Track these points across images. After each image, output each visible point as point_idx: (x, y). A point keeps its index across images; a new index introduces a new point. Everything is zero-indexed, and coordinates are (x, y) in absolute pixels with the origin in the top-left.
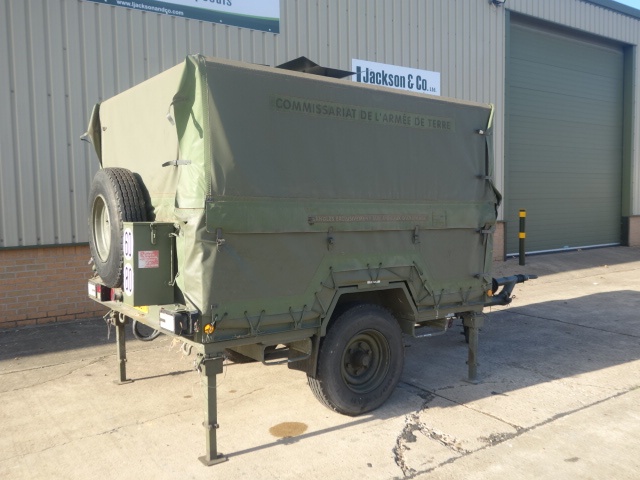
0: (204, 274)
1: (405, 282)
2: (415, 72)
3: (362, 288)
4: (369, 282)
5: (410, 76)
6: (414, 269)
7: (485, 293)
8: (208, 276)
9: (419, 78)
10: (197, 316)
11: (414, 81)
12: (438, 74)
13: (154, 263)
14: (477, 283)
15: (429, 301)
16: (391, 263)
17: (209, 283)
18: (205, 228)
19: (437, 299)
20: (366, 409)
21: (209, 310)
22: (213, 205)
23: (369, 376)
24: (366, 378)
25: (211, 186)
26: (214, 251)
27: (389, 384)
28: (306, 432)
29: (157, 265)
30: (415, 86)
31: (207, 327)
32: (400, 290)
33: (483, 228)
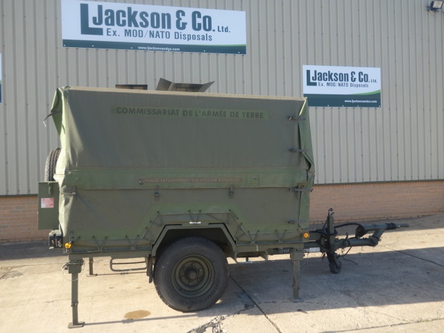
0: (65, 213)
1: (224, 224)
2: (357, 70)
3: (184, 226)
4: (191, 223)
5: (353, 73)
6: (231, 214)
7: (302, 235)
8: (67, 214)
9: (360, 73)
10: (61, 238)
11: (356, 76)
12: (379, 69)
13: (50, 205)
14: (292, 228)
15: (246, 238)
16: (209, 210)
17: (67, 218)
18: (65, 186)
19: (253, 237)
20: (192, 309)
21: (67, 234)
22: (70, 173)
23: (200, 286)
24: (197, 288)
25: (69, 162)
26: (71, 199)
27: (212, 293)
28: (148, 317)
29: (53, 207)
30: (357, 80)
31: (67, 244)
32: (220, 229)
33: (297, 187)
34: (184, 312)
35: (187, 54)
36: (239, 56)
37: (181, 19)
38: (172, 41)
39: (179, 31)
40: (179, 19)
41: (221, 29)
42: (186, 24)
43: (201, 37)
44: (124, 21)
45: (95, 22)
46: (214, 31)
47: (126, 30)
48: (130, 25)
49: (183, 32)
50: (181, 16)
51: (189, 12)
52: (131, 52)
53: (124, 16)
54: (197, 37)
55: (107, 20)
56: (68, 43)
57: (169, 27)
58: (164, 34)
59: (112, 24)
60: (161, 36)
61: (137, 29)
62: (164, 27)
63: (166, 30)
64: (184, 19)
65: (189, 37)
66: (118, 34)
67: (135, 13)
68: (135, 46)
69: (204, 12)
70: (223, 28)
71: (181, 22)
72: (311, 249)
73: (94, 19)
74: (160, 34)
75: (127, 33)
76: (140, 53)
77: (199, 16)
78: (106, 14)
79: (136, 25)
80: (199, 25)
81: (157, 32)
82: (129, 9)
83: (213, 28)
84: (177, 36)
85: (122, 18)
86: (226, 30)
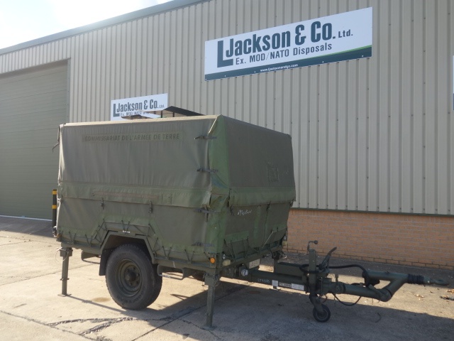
2: (148, 98)
4: (123, 231)
5: (145, 101)
7: (209, 260)
9: (151, 101)
11: (148, 104)
14: (200, 250)
16: (136, 223)
19: (167, 253)
30: (149, 107)
34: (123, 308)
35: (305, 68)
36: (363, 60)
37: (300, 34)
38: (292, 58)
39: (298, 46)
40: (298, 34)
41: (342, 34)
42: (305, 37)
43: (319, 48)
44: (250, 49)
45: (228, 56)
46: (334, 38)
47: (251, 57)
48: (254, 51)
49: (302, 46)
50: (300, 31)
51: (308, 24)
52: (255, 76)
53: (250, 44)
54: (315, 49)
55: (236, 50)
56: (209, 77)
57: (289, 45)
58: (284, 52)
59: (241, 54)
60: (280, 56)
61: (260, 53)
62: (283, 46)
63: (286, 48)
64: (303, 33)
65: (308, 51)
66: (245, 62)
67: (259, 38)
68: (257, 70)
69: (323, 21)
70: (344, 32)
71: (300, 37)
72: (293, 285)
73: (227, 52)
74: (280, 53)
75: (252, 59)
76: (262, 75)
77: (319, 27)
78: (236, 45)
79: (260, 50)
80: (319, 35)
81: (278, 52)
82: (255, 36)
83: (333, 36)
84: (296, 52)
85: (248, 46)
86: (349, 33)
